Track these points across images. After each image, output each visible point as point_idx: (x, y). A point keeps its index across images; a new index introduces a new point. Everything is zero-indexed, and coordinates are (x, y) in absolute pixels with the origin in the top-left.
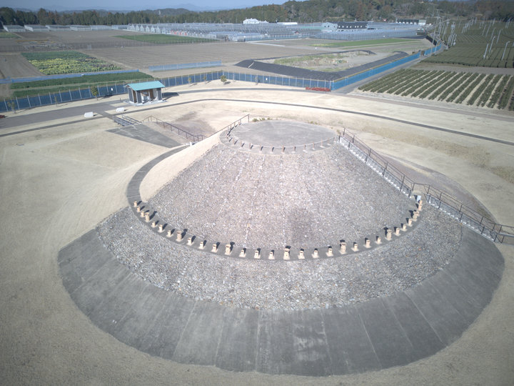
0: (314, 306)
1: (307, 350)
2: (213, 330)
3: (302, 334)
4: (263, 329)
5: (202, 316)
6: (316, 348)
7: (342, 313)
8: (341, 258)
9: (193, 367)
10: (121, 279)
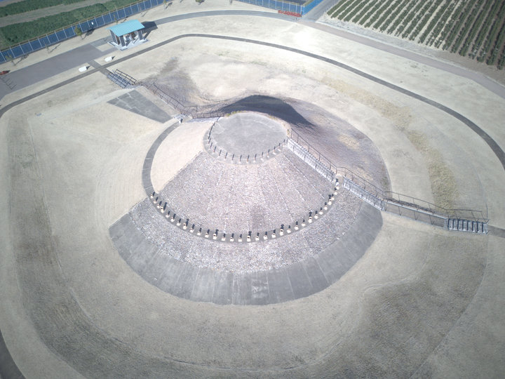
0: (262, 269)
1: (259, 293)
2: (210, 284)
3: (256, 285)
4: (236, 283)
5: (203, 276)
6: (263, 291)
7: (277, 272)
8: (280, 239)
9: (201, 303)
10: (154, 253)
